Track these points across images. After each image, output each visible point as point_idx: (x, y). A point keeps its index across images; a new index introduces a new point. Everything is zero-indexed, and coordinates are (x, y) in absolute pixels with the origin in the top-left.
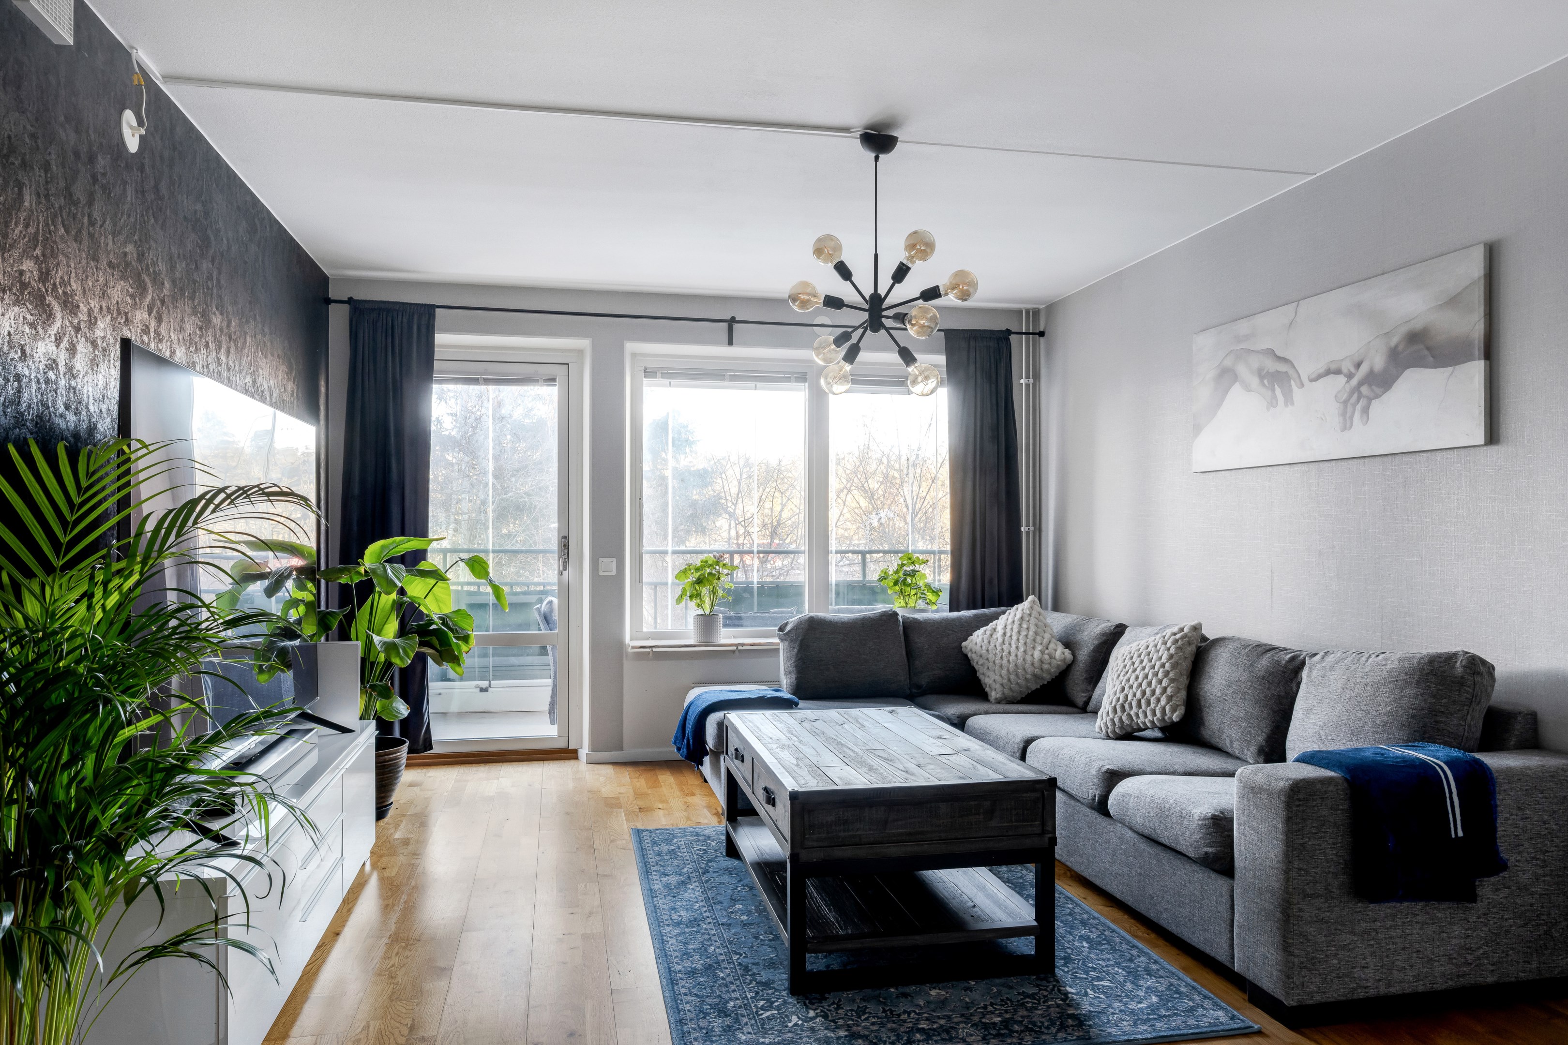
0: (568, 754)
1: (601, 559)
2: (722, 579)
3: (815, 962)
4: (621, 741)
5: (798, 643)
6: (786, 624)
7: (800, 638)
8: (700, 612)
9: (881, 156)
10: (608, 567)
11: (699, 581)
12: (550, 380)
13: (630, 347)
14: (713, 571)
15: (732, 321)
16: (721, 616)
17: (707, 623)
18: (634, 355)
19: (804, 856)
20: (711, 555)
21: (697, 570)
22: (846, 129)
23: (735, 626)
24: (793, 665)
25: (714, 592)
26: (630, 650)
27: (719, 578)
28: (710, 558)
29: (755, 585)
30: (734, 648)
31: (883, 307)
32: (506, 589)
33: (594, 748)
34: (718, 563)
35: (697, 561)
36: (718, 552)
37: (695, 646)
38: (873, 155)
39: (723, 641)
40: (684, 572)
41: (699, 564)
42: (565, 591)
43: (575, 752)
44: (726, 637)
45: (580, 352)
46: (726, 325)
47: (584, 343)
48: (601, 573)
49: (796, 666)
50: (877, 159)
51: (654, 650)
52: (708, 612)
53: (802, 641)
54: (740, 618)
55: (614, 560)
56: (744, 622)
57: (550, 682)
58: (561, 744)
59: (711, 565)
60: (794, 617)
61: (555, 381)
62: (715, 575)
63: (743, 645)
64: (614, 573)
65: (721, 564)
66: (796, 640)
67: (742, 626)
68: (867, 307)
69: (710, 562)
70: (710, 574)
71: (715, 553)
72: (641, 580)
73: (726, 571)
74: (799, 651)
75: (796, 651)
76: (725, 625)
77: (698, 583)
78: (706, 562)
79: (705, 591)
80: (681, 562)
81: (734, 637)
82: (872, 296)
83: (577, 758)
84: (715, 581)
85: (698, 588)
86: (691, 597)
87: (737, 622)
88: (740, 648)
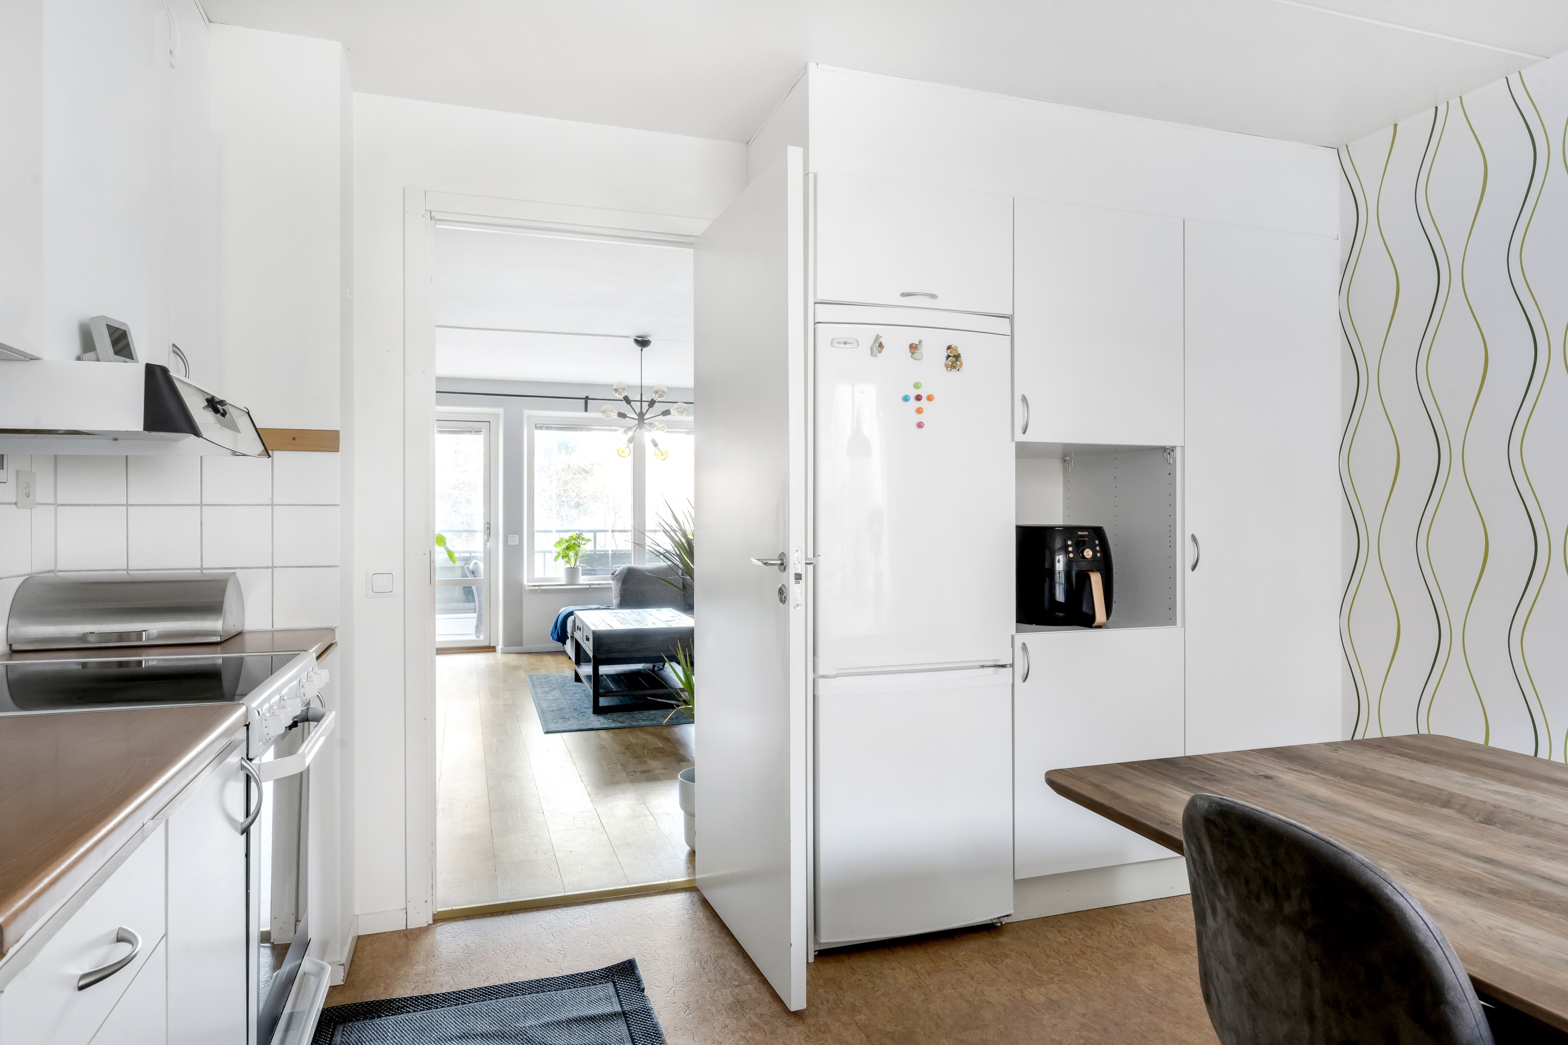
0: (491, 649)
1: (509, 536)
2: (581, 547)
3: (603, 702)
4: (522, 641)
5: (621, 581)
6: (616, 571)
7: (622, 579)
8: (568, 566)
9: (643, 349)
10: (514, 540)
11: (568, 548)
12: (478, 432)
13: (527, 413)
14: (576, 543)
15: (587, 398)
16: (580, 568)
17: (572, 573)
18: (529, 417)
19: (598, 656)
20: (575, 533)
21: (567, 541)
22: (627, 337)
23: (592, 574)
24: (618, 593)
25: (576, 554)
26: (527, 588)
27: (579, 546)
28: (574, 534)
29: (610, 553)
30: (588, 587)
31: (645, 418)
32: (457, 555)
33: (506, 644)
34: (579, 538)
35: (566, 536)
36: (579, 531)
37: (565, 585)
38: (640, 348)
39: (581, 582)
40: (559, 543)
41: (568, 538)
42: (489, 555)
43: (494, 648)
44: (583, 580)
45: (497, 415)
46: (583, 401)
47: (500, 411)
48: (509, 544)
49: (620, 594)
50: (642, 350)
51: (541, 588)
52: (572, 566)
53: (624, 579)
54: (595, 570)
55: (517, 536)
56: (597, 573)
57: (475, 615)
58: (486, 644)
59: (575, 539)
60: (620, 567)
61: (482, 432)
62: (577, 544)
63: (593, 584)
64: (517, 543)
65: (581, 538)
66: (620, 579)
67: (596, 575)
68: (637, 418)
69: (574, 537)
70: (574, 544)
71: (577, 532)
72: (533, 548)
73: (583, 542)
74: (622, 585)
75: (620, 586)
76: (583, 574)
77: (567, 549)
78: (572, 537)
79: (571, 554)
80: (556, 537)
81: (589, 581)
82: (639, 413)
83: (495, 651)
84: (577, 548)
85: (567, 552)
86: (563, 557)
87: (593, 572)
88: (592, 586)
